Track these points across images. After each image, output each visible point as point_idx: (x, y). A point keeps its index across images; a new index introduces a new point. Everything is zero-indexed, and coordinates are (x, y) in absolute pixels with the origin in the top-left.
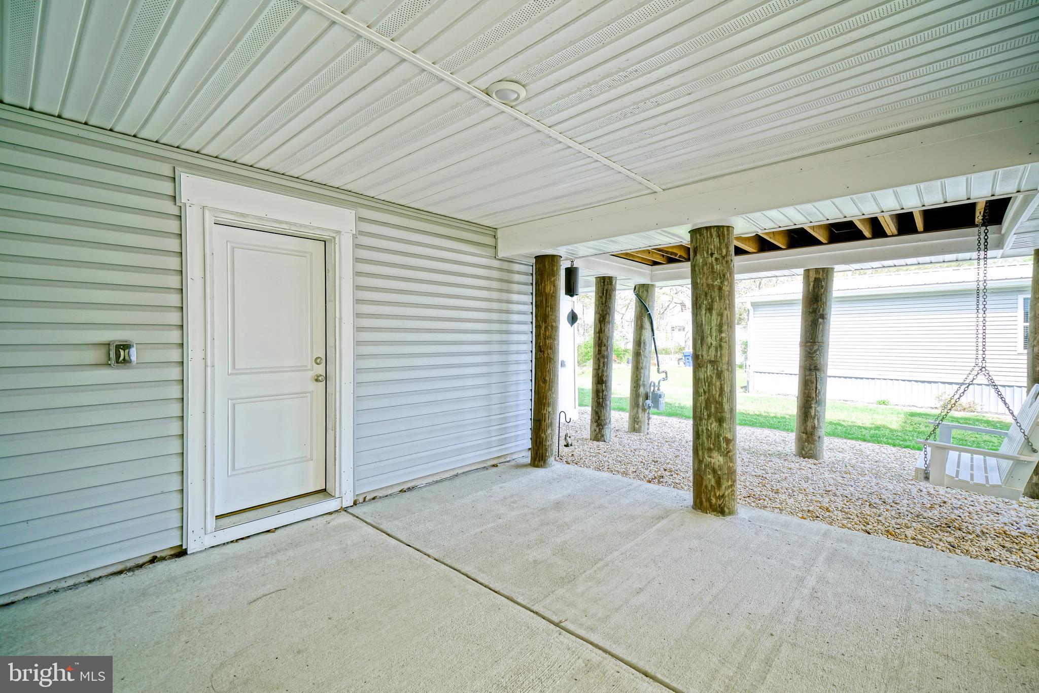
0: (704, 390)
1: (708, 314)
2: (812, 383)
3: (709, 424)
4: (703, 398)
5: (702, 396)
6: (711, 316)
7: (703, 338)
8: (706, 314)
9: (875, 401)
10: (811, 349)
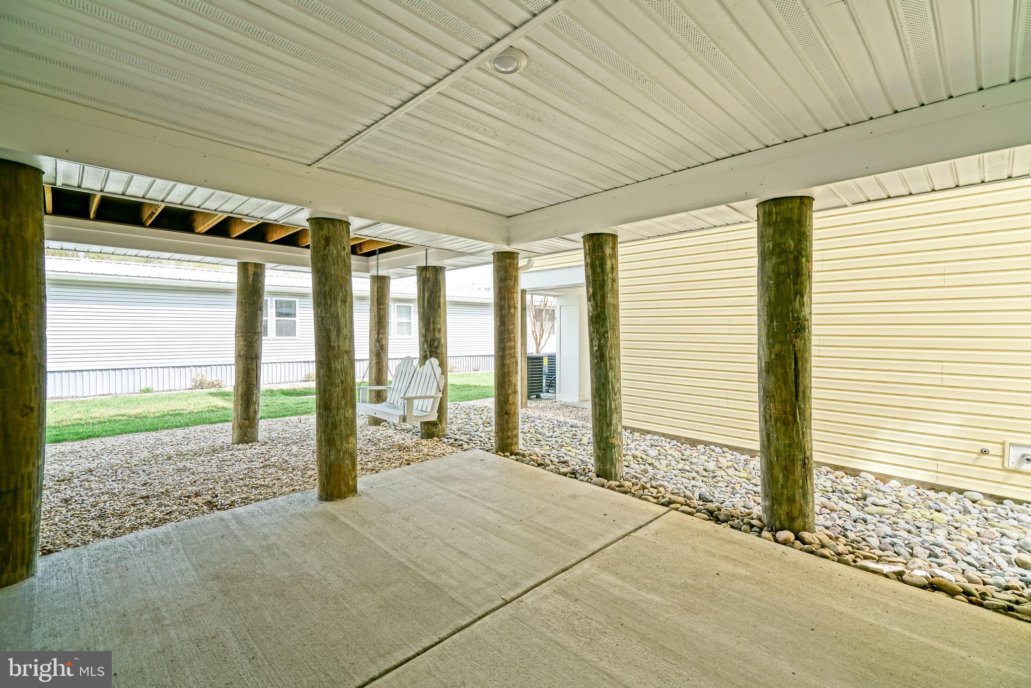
0: (341, 380)
1: (343, 306)
2: (254, 371)
3: (346, 412)
4: (340, 388)
5: (339, 386)
6: (346, 308)
7: (339, 329)
8: (341, 305)
9: (138, 390)
10: (252, 339)
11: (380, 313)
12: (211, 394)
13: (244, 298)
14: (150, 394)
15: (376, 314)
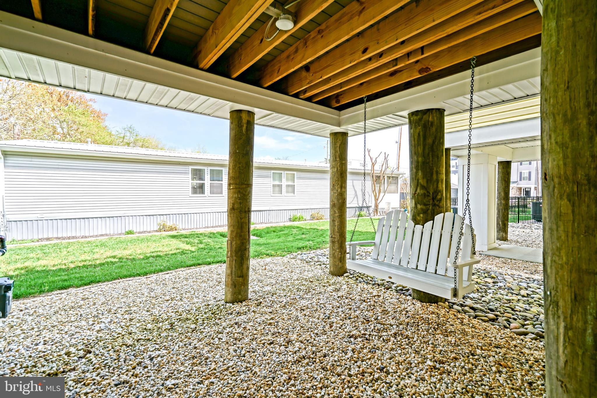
9: (124, 232)
10: (246, 192)
11: (342, 167)
12: (174, 237)
13: (238, 148)
14: (133, 235)
15: (339, 168)
